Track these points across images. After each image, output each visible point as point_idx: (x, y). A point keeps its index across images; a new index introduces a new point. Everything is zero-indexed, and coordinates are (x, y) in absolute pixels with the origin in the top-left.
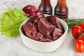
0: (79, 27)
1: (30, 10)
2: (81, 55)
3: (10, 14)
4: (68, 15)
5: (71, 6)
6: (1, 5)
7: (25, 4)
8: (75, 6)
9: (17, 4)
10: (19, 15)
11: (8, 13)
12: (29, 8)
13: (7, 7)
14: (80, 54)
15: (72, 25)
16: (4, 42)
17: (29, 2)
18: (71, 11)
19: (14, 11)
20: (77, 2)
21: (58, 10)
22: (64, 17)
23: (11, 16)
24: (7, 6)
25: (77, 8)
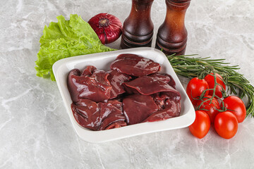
0: (204, 81)
1: (106, 27)
2: (199, 142)
3: (62, 29)
4: (185, 48)
5: (196, 24)
6: (44, 4)
7: (95, 6)
8: (204, 26)
9: (79, 6)
10: (82, 35)
11: (57, 26)
12: (104, 22)
13: (55, 9)
14: (196, 140)
15: (191, 72)
16: (41, 92)
17: (106, 2)
18: (193, 36)
19: (71, 22)
20: (210, 14)
21: (164, 35)
22: (176, 51)
23: (64, 33)
24: (57, 7)
25: (207, 31)
